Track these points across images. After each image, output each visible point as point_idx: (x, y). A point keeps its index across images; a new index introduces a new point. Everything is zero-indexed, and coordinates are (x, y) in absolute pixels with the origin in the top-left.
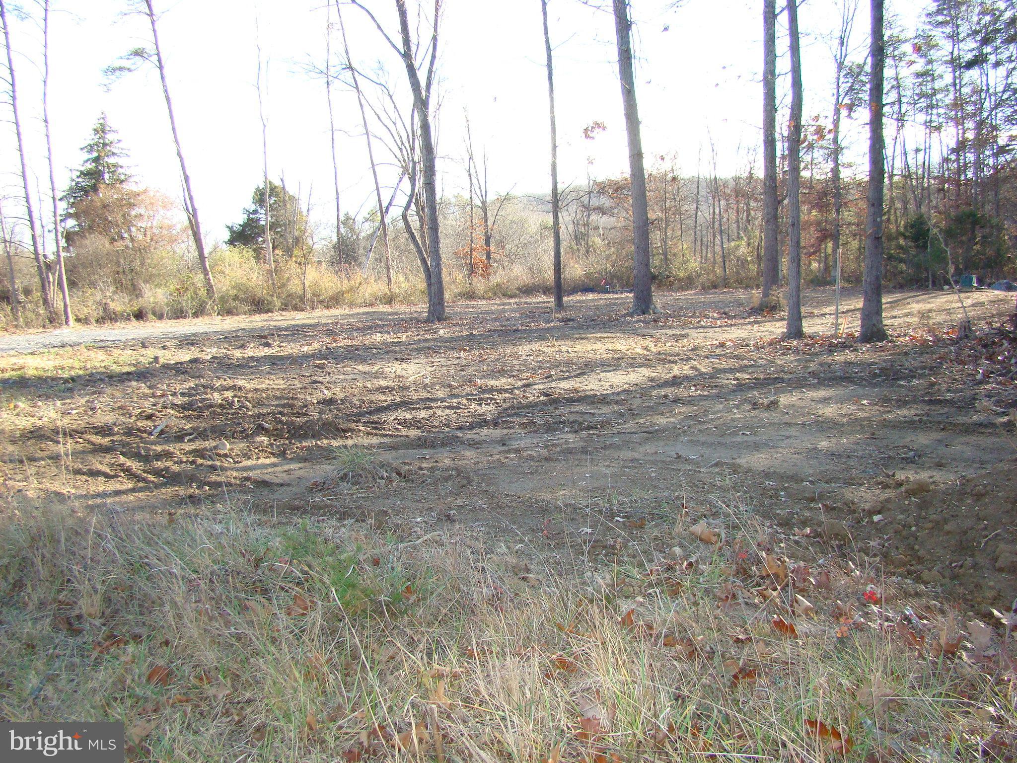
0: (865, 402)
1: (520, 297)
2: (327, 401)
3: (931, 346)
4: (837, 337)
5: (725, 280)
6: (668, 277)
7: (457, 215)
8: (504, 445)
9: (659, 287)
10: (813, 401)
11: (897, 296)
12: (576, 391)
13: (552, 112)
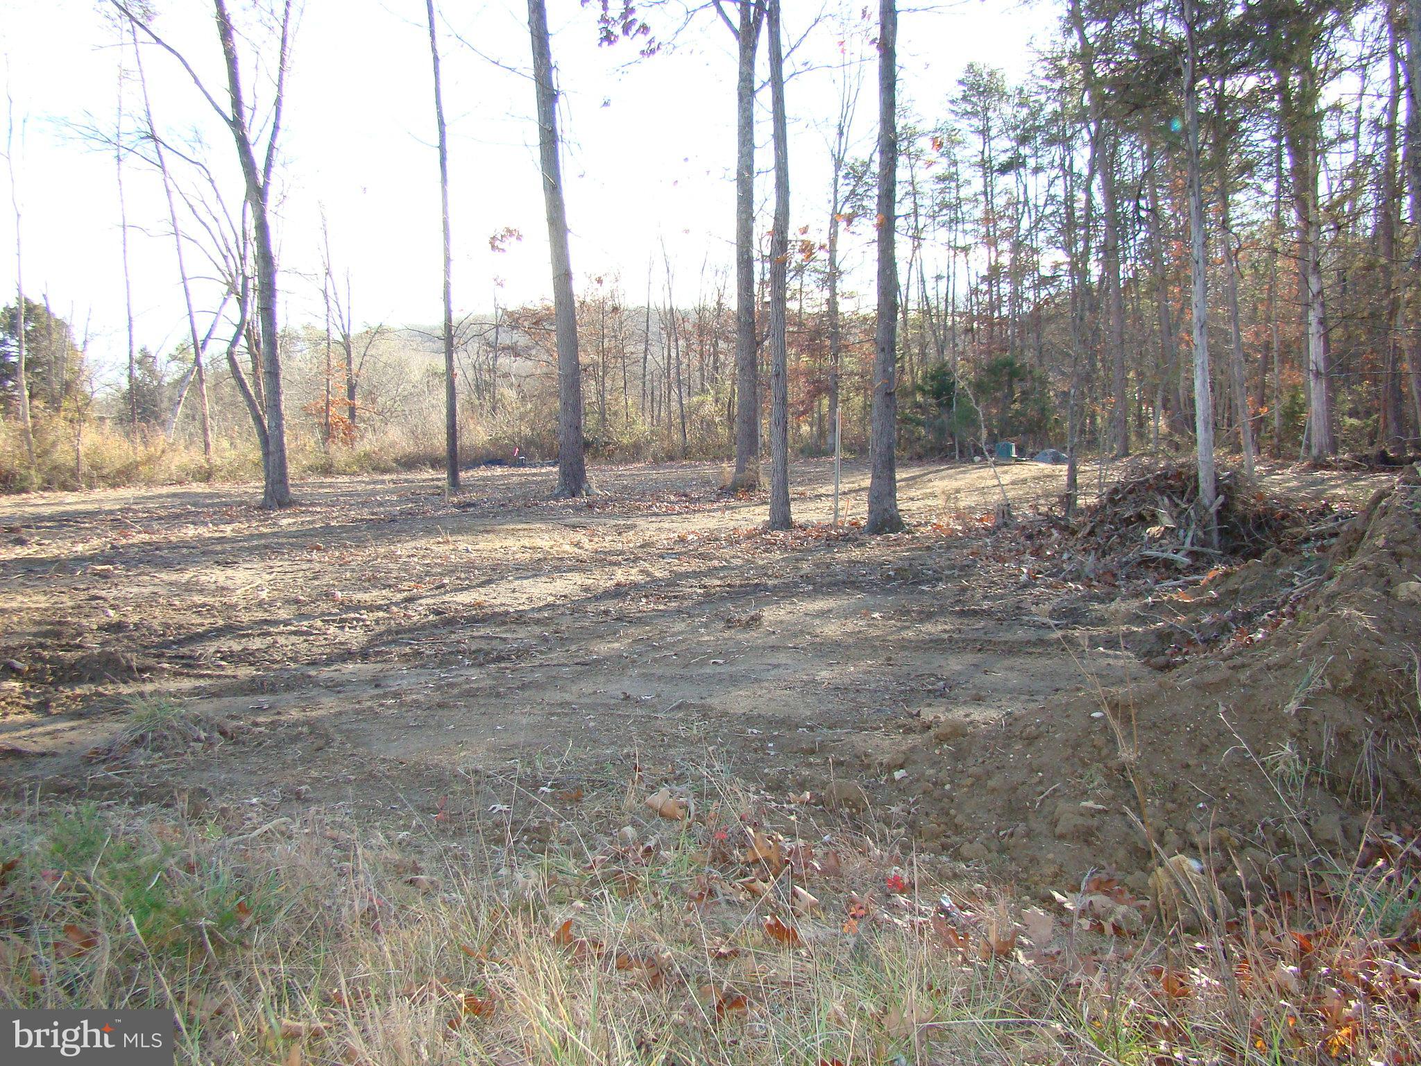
0: (876, 615)
1: (398, 472)
2: (113, 626)
3: (961, 538)
4: (837, 527)
5: (685, 449)
6: (607, 444)
7: (307, 353)
8: (377, 686)
9: (595, 457)
10: (806, 614)
11: (915, 471)
12: (479, 606)
13: (445, 212)
